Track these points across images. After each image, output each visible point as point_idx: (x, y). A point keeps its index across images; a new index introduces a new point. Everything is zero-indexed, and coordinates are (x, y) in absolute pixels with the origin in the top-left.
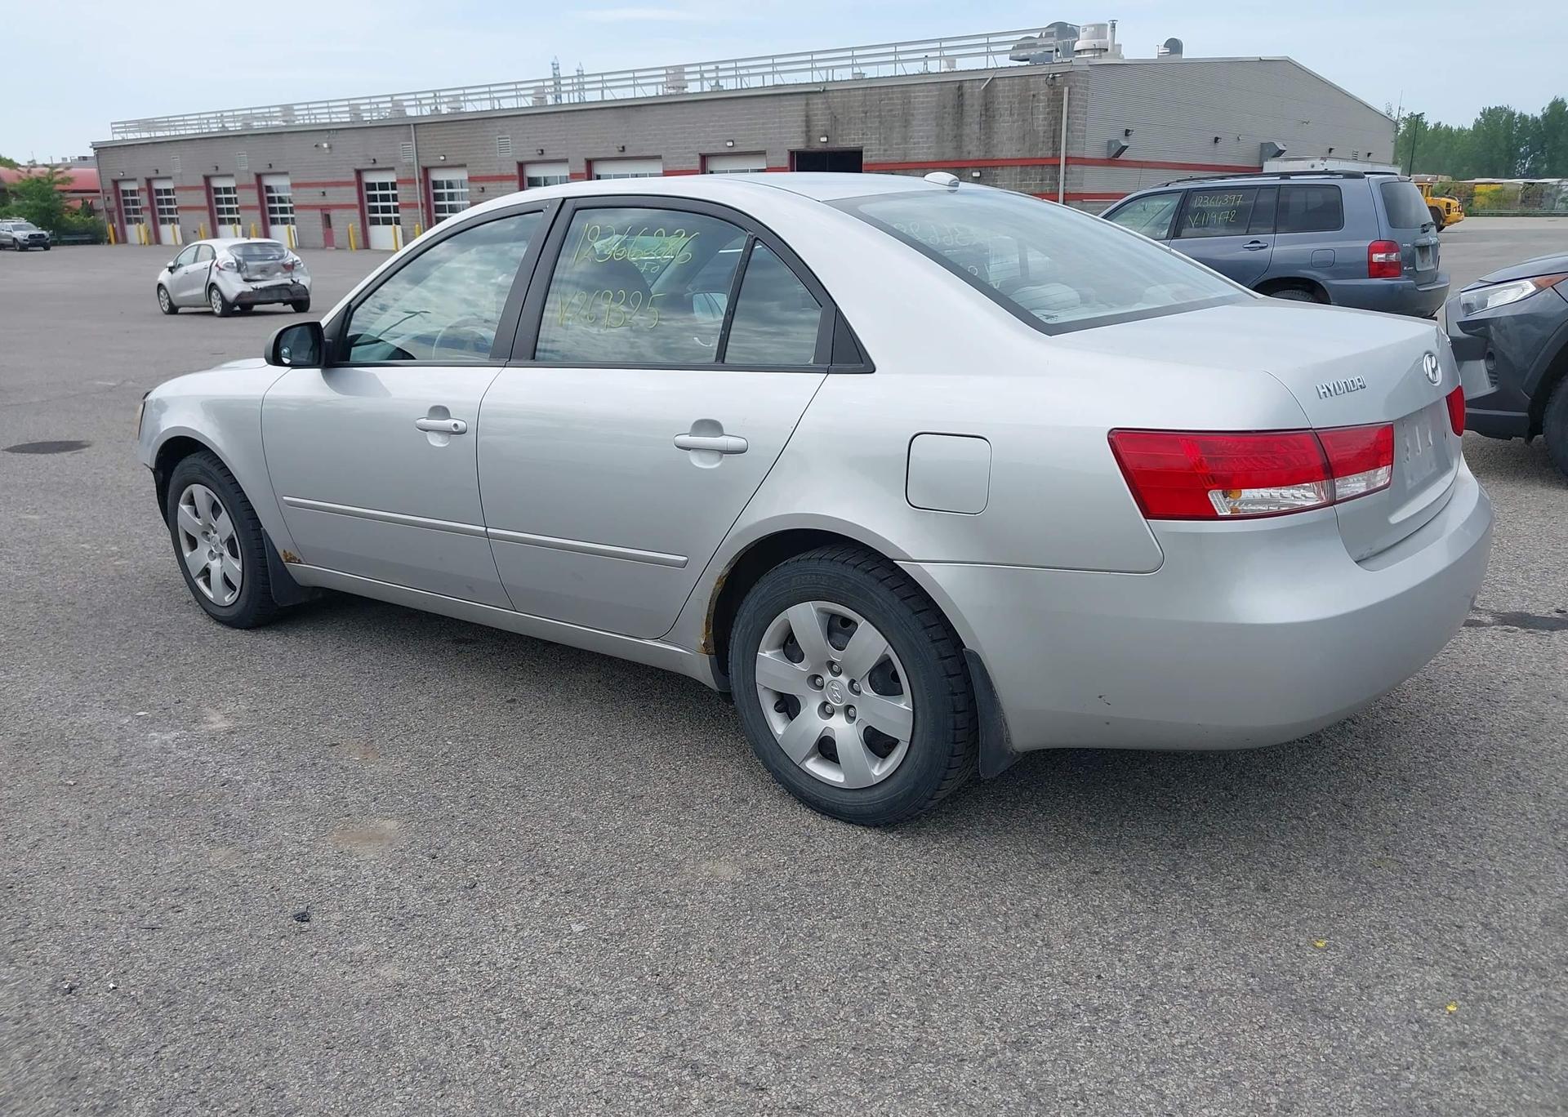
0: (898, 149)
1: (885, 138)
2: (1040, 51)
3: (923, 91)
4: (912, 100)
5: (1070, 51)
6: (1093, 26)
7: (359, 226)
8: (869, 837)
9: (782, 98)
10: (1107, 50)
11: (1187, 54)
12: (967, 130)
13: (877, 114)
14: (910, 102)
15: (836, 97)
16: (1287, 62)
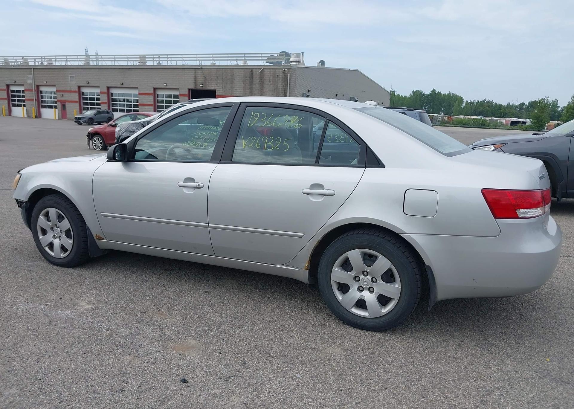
0: (230, 91)
1: (224, 87)
2: (276, 61)
3: (238, 71)
4: (234, 74)
5: (288, 61)
6: (296, 54)
7: (7, 107)
8: (379, 335)
9: (185, 70)
10: (301, 62)
11: (327, 66)
12: (254, 86)
13: (221, 78)
14: (233, 75)
15: (206, 71)
16: (357, 71)
